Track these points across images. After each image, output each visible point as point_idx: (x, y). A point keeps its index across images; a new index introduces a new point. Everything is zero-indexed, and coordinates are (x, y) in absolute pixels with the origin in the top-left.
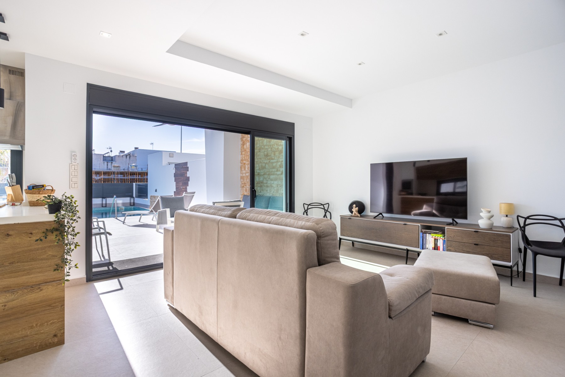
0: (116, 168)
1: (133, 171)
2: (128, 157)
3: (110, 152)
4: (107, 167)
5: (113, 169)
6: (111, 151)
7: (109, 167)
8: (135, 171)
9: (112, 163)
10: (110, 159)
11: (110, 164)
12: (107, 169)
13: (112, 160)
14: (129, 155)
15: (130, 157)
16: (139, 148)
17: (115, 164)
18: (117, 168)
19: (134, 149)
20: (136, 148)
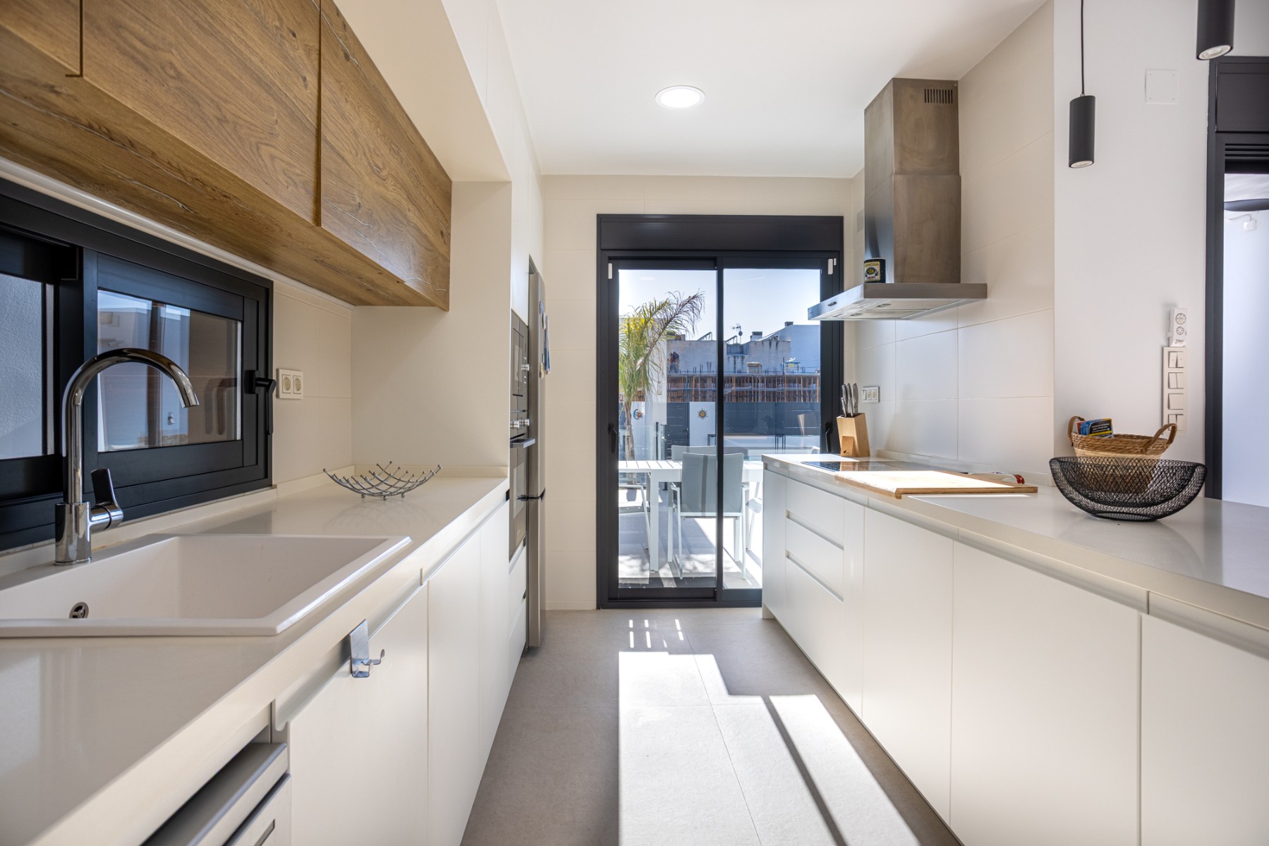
0: (753, 369)
1: (791, 374)
2: (774, 343)
3: (738, 336)
4: (735, 368)
5: (747, 372)
6: (740, 334)
7: (739, 366)
8: (795, 374)
9: (743, 358)
10: (739, 350)
11: (739, 360)
12: (735, 372)
13: (742, 352)
14: (775, 340)
15: (777, 344)
16: (794, 324)
17: (750, 360)
18: (757, 369)
19: (783, 327)
20: (788, 324)
